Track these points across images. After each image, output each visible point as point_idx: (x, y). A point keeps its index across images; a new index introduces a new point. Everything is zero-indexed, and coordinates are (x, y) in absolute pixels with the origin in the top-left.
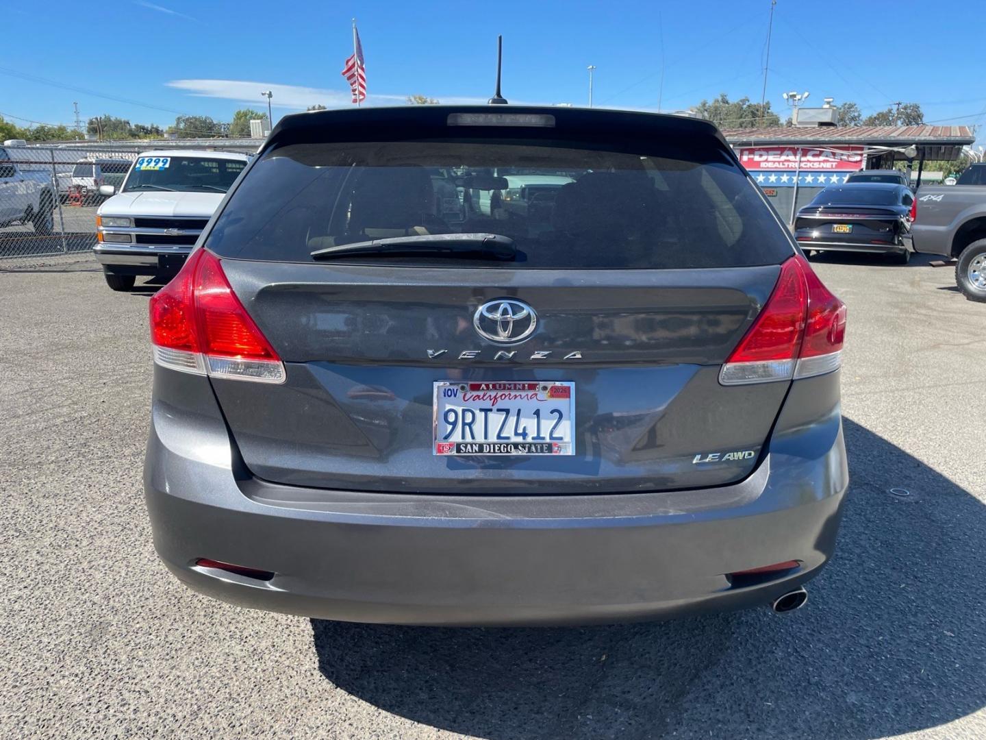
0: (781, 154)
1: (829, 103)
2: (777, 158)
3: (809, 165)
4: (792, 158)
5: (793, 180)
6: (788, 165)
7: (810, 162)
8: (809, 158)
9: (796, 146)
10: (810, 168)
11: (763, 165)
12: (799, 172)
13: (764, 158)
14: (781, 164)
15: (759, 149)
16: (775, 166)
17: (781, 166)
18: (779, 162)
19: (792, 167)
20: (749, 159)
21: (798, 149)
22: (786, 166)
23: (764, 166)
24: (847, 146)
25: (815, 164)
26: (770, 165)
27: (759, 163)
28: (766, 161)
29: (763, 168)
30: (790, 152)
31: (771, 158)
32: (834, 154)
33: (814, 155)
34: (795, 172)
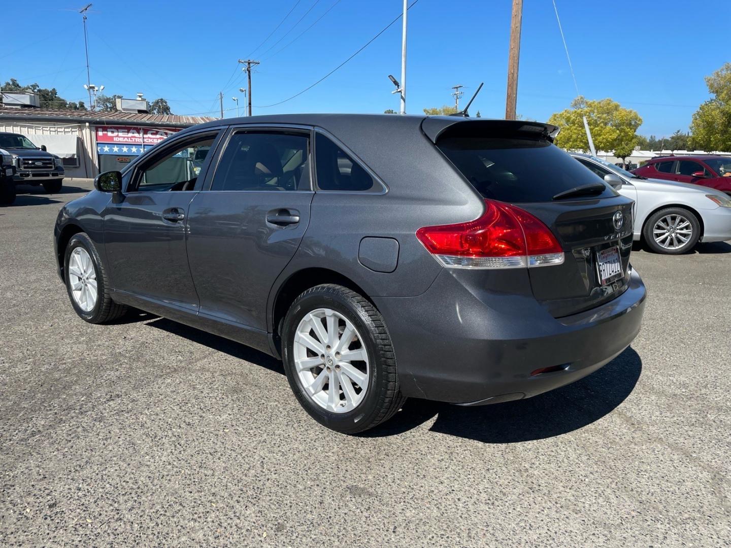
0: (128, 132)
1: (140, 96)
2: (125, 135)
3: (150, 140)
4: (136, 135)
5: (141, 151)
6: (135, 140)
7: (151, 138)
8: (149, 135)
9: (139, 127)
10: (151, 142)
11: (115, 139)
12: (144, 145)
13: (116, 134)
14: (129, 139)
15: (111, 128)
16: (125, 140)
17: (130, 141)
18: (128, 138)
19: (138, 142)
20: (103, 134)
21: (140, 129)
22: (134, 141)
23: (117, 140)
24: (174, 128)
25: (154, 140)
26: (121, 139)
27: (112, 138)
28: (117, 136)
29: (116, 141)
30: (135, 131)
31: (121, 134)
32: (166, 134)
33: (152, 134)
34: (141, 145)
